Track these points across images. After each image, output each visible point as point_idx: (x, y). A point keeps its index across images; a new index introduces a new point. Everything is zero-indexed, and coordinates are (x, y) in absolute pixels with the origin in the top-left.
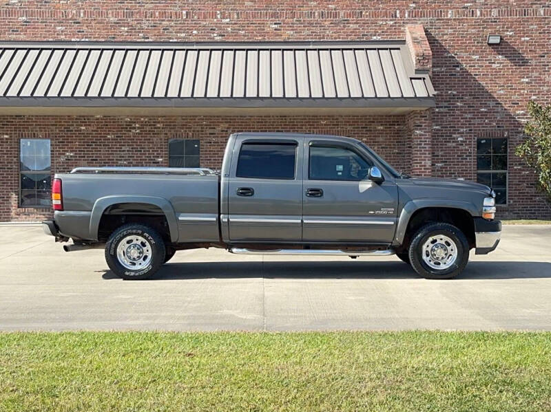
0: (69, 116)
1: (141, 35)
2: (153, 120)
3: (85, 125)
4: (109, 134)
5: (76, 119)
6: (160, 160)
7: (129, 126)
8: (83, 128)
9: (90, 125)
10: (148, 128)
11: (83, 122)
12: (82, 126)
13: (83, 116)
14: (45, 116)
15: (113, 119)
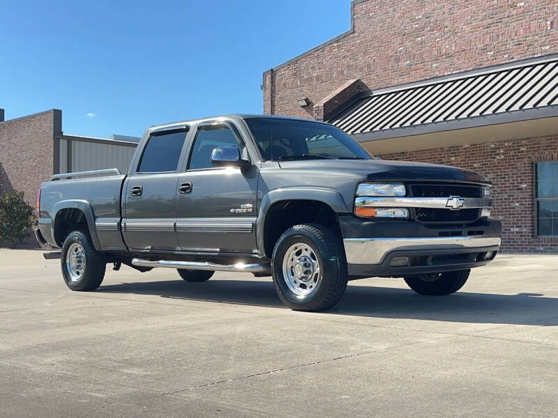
0: (441, 149)
1: (506, 56)
2: (517, 143)
3: (455, 156)
4: (475, 163)
5: (447, 151)
6: (524, 186)
7: (494, 152)
8: (453, 159)
9: (459, 155)
10: (512, 153)
11: (453, 153)
12: (452, 156)
13: (453, 147)
14: (423, 151)
15: (479, 147)
